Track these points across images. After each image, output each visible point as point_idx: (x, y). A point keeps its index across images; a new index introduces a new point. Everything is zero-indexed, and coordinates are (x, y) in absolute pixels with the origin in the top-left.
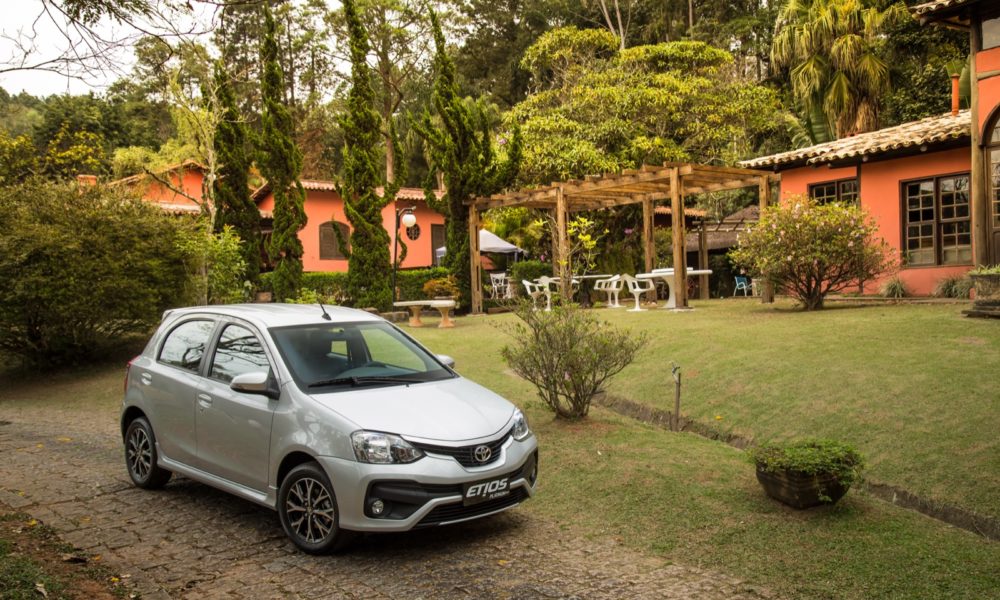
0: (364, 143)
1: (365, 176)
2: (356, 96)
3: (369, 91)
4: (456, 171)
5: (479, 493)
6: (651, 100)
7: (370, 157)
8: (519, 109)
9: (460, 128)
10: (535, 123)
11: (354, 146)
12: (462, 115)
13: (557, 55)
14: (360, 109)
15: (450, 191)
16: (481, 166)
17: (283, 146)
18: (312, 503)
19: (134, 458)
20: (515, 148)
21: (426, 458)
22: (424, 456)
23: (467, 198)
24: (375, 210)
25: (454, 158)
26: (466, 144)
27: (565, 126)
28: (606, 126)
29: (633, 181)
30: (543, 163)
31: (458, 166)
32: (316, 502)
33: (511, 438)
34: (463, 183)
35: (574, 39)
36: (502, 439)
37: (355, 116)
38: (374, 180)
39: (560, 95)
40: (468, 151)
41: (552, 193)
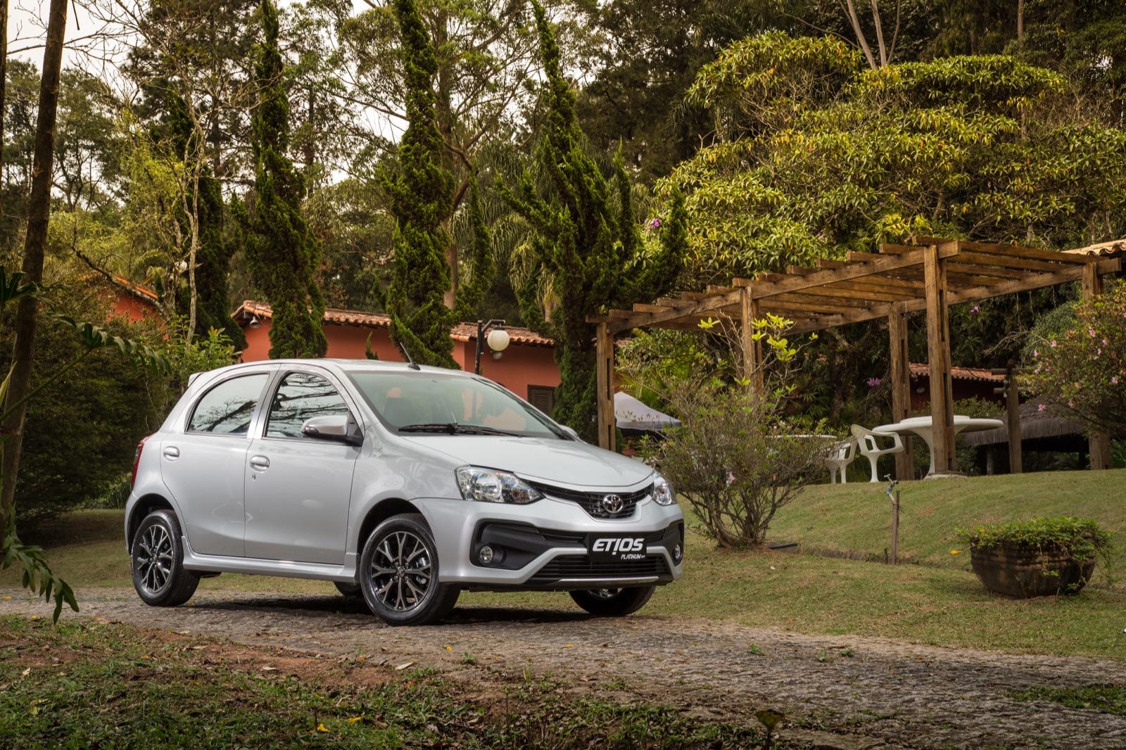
0: (424, 220)
1: (425, 273)
2: (412, 143)
3: (434, 135)
4: (576, 266)
5: (608, 549)
6: (908, 153)
7: (434, 242)
8: (683, 173)
9: (582, 197)
10: (708, 191)
11: (408, 225)
12: (586, 177)
13: (749, 81)
14: (420, 164)
15: (565, 300)
16: (617, 257)
17: (289, 225)
18: (404, 561)
19: (145, 567)
20: (675, 228)
21: (544, 501)
22: (542, 498)
23: (593, 312)
24: (440, 330)
25: (573, 245)
26: (592, 224)
27: (759, 197)
28: (831, 198)
29: (864, 271)
30: (722, 257)
31: (577, 257)
32: (409, 560)
33: (649, 498)
34: (587, 287)
35: (782, 55)
36: (638, 493)
37: (411, 176)
38: (439, 279)
39: (754, 149)
40: (595, 236)
41: (734, 297)
